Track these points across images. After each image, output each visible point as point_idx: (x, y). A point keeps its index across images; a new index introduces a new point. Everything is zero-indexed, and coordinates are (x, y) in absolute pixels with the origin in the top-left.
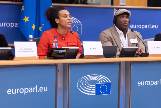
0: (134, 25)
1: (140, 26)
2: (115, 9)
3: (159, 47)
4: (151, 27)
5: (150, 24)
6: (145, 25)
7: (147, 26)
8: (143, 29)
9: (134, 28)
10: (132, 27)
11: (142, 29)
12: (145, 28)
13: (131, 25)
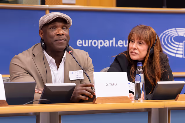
0: (84, 41)
1: (95, 43)
2: (48, 11)
3: (116, 85)
4: (116, 43)
5: (114, 39)
6: (104, 40)
7: (108, 43)
8: (101, 47)
9: (84, 45)
10: (80, 44)
11: (99, 48)
12: (106, 46)
13: (78, 41)
